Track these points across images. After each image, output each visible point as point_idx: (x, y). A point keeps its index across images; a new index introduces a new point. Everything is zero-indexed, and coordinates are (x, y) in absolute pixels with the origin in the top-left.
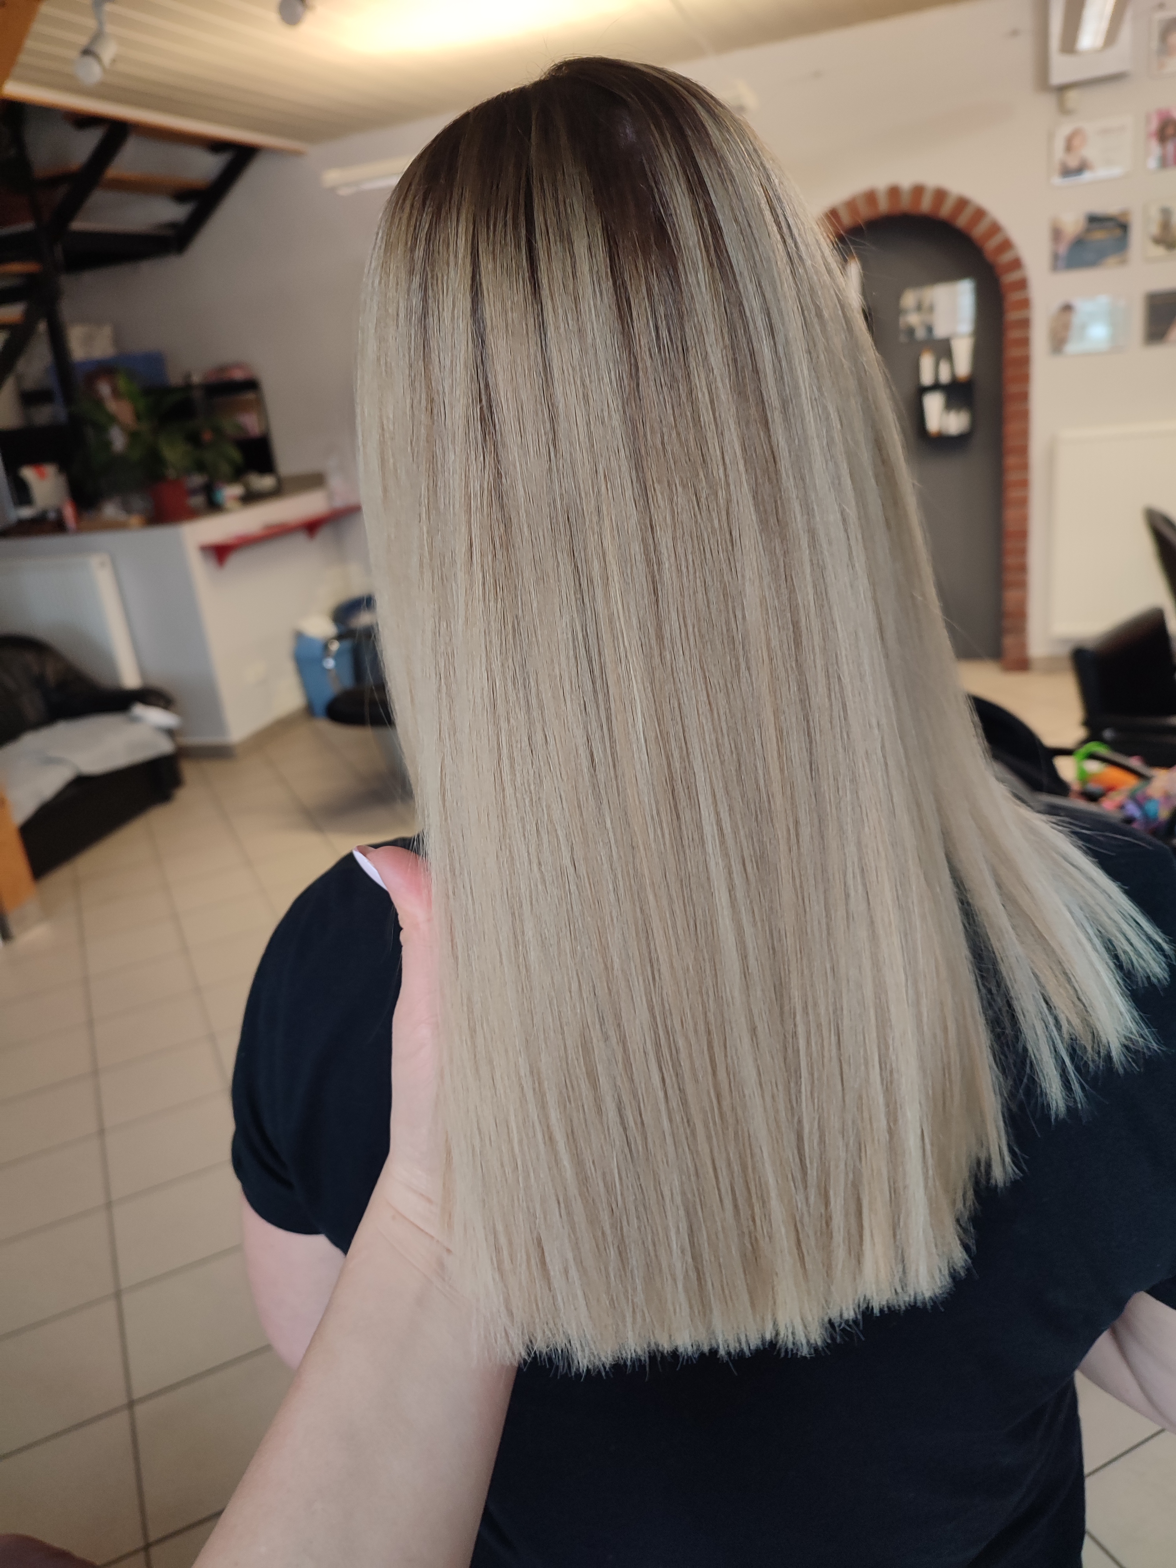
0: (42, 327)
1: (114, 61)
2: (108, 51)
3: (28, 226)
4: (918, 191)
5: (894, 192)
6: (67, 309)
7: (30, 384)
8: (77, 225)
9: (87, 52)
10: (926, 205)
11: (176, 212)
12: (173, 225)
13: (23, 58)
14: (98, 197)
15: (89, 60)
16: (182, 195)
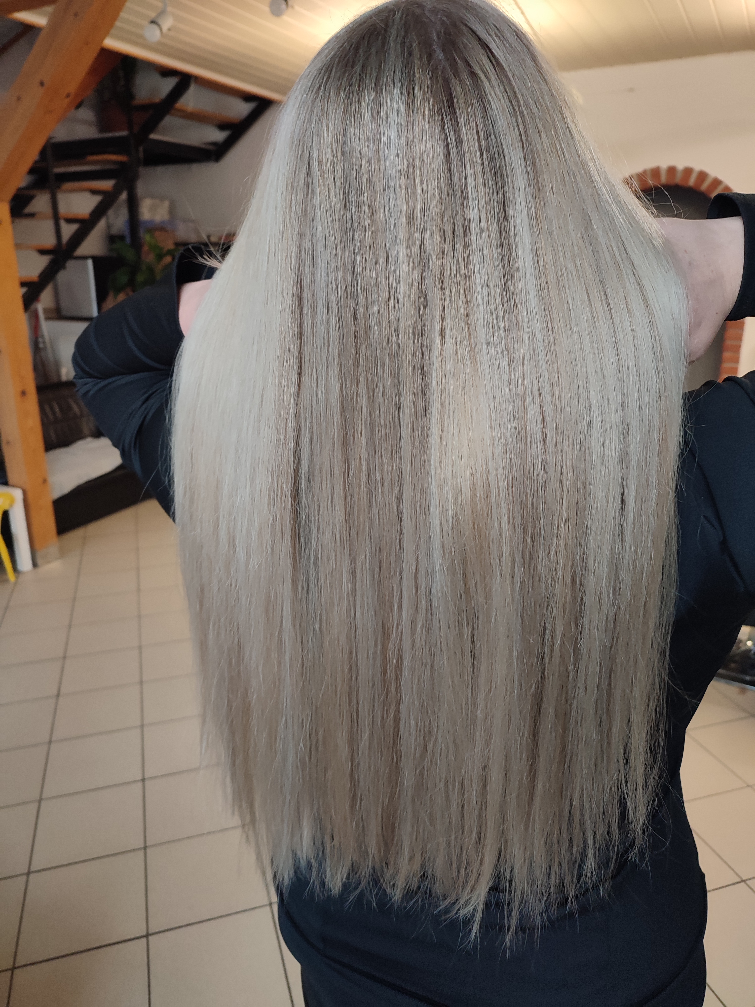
0: (124, 196)
1: (169, 30)
2: (167, 23)
3: (124, 133)
4: (688, 171)
5: (672, 170)
6: (141, 188)
7: (115, 231)
8: (153, 136)
9: (153, 22)
10: (692, 182)
11: (219, 136)
12: (215, 144)
13: (118, 24)
14: (169, 120)
15: (154, 26)
16: (222, 126)
